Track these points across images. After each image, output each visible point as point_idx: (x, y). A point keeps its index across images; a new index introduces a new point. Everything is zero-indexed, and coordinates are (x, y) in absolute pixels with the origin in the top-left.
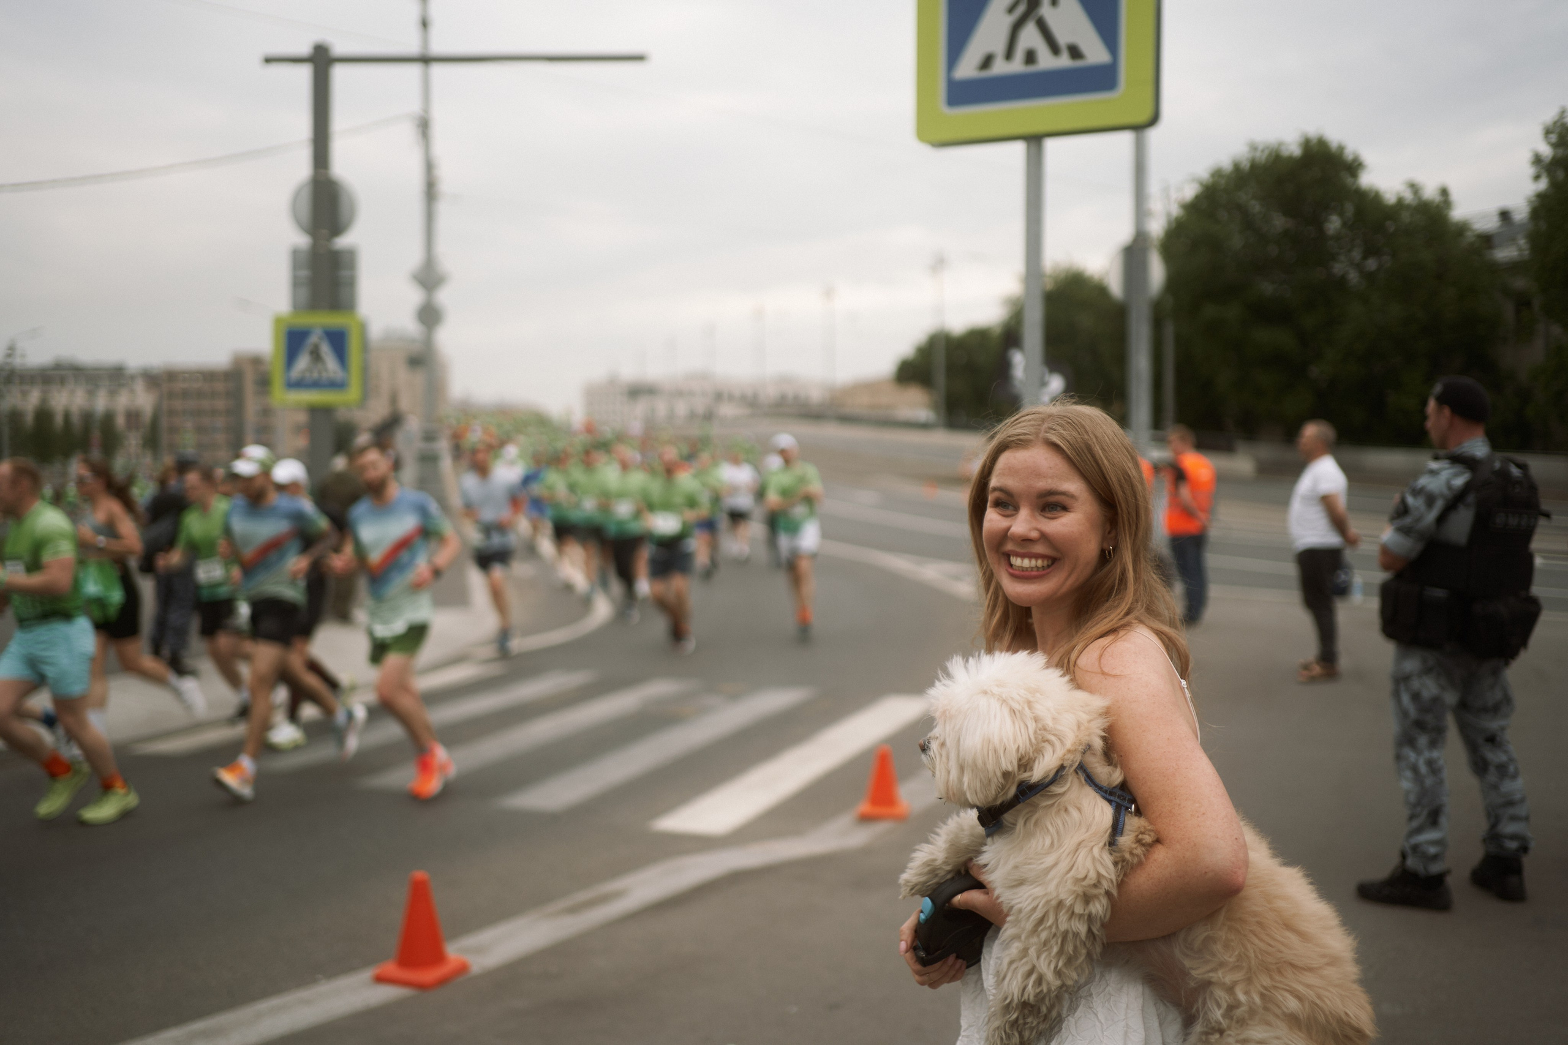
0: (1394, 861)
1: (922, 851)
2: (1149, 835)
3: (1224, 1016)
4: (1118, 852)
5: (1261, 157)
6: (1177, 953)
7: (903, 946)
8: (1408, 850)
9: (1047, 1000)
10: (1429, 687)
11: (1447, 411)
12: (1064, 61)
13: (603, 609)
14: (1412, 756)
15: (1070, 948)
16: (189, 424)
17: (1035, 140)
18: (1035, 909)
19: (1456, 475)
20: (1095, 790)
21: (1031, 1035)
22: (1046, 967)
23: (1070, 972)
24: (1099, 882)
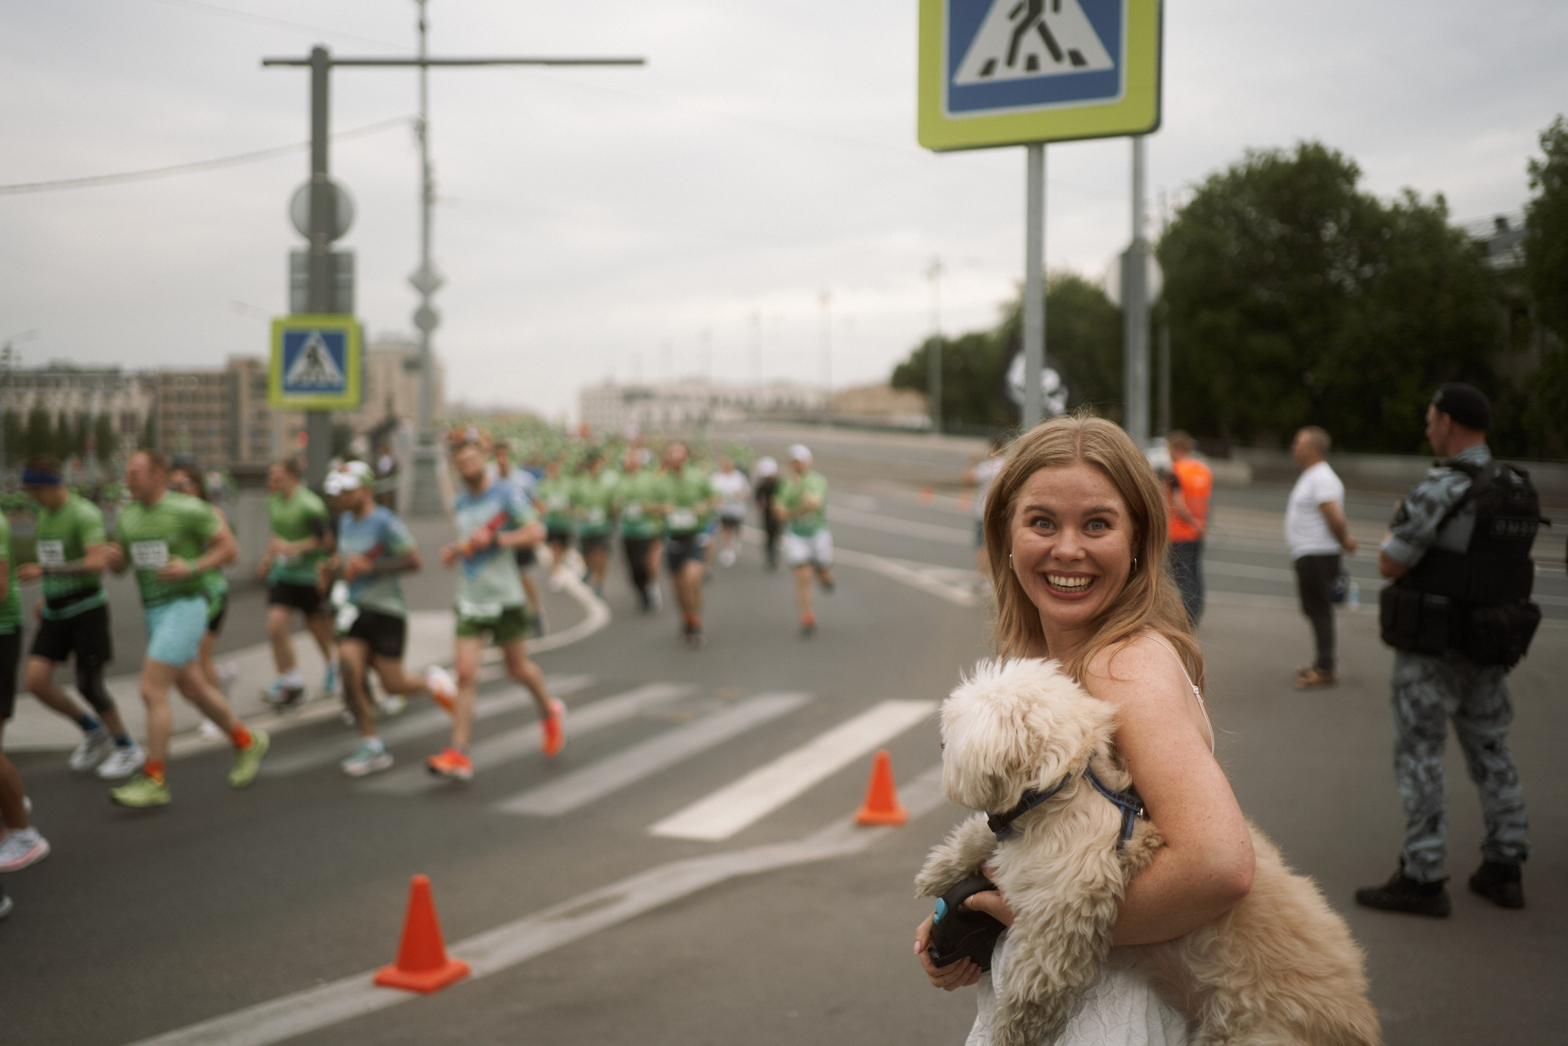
0: (1393, 867)
1: (938, 852)
2: (1157, 839)
3: (1227, 1021)
4: (1126, 855)
5: (1258, 163)
6: (1184, 958)
7: (917, 946)
8: (1408, 857)
9: (1052, 1002)
10: (1429, 694)
11: (1447, 419)
12: (1066, 67)
13: (598, 614)
14: (1412, 763)
15: (1076, 950)
16: (185, 428)
17: (1036, 146)
18: (1042, 912)
19: (1456, 483)
20: (1103, 794)
21: (1036, 1035)
22: (1051, 968)
23: (1076, 974)
24: (1106, 885)
